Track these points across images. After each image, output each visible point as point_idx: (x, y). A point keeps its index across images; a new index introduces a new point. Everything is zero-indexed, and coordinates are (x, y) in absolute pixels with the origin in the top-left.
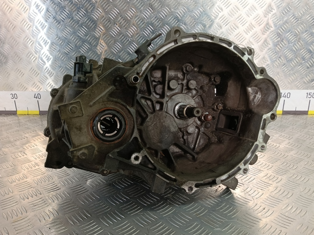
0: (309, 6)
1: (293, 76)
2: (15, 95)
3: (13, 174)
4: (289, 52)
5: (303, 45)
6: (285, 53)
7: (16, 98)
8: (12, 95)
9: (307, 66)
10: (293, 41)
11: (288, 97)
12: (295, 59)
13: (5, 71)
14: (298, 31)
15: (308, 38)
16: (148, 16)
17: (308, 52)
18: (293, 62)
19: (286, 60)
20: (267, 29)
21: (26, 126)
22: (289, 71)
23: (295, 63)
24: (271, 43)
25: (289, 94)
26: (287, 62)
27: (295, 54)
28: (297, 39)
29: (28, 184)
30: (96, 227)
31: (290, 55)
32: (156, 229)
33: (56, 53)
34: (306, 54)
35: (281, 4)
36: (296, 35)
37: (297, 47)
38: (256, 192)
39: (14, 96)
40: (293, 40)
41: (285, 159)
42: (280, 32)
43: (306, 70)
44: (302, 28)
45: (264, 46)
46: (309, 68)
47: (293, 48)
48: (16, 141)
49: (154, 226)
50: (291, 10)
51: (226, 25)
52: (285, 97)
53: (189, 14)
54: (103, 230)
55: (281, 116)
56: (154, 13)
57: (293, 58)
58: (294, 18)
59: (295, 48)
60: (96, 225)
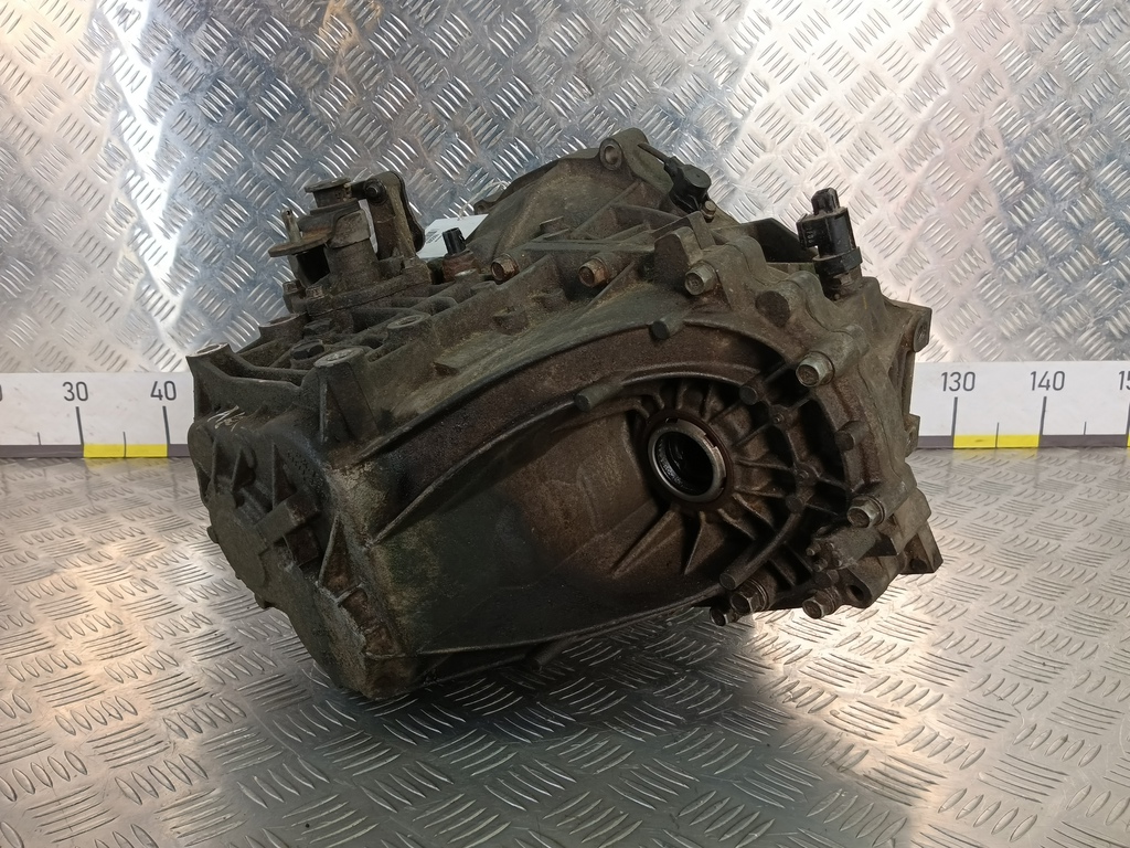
0: (1116, 76)
1: (1071, 314)
2: (81, 386)
3: (120, 653)
4: (1055, 230)
5: (1100, 208)
6: (1042, 232)
7: (83, 396)
8: (68, 387)
9: (1118, 279)
10: (1069, 191)
11: (1058, 385)
12: (1076, 255)
13: (47, 298)
14: (1083, 160)
15: (1118, 182)
16: (572, 106)
17: (1120, 231)
18: (1071, 263)
19: (1047, 258)
20: (979, 153)
21: (128, 496)
22: (1058, 296)
23: (1077, 270)
24: (993, 198)
25: (1060, 376)
26: (1050, 265)
27: (1077, 237)
28: (1079, 186)
29: (187, 682)
30: (477, 814)
31: (1059, 241)
32: (701, 814)
33: (242, 234)
34: (1114, 236)
35: (1025, 67)
36: (1078, 172)
37: (1083, 214)
38: (1022, 691)
39: (74, 391)
40: (1067, 188)
41: (1090, 584)
42: (1022, 161)
43: (1117, 293)
44: (1097, 150)
45: (972, 209)
46: (1123, 284)
47: (1067, 218)
48: (103, 543)
49: (690, 805)
50: (1056, 88)
51: (840, 139)
52: (1048, 387)
53: (715, 102)
54: (507, 825)
55: (1035, 452)
56: (594, 97)
57: (1071, 249)
58: (1067, 115)
59: (1076, 216)
60: (479, 809)
